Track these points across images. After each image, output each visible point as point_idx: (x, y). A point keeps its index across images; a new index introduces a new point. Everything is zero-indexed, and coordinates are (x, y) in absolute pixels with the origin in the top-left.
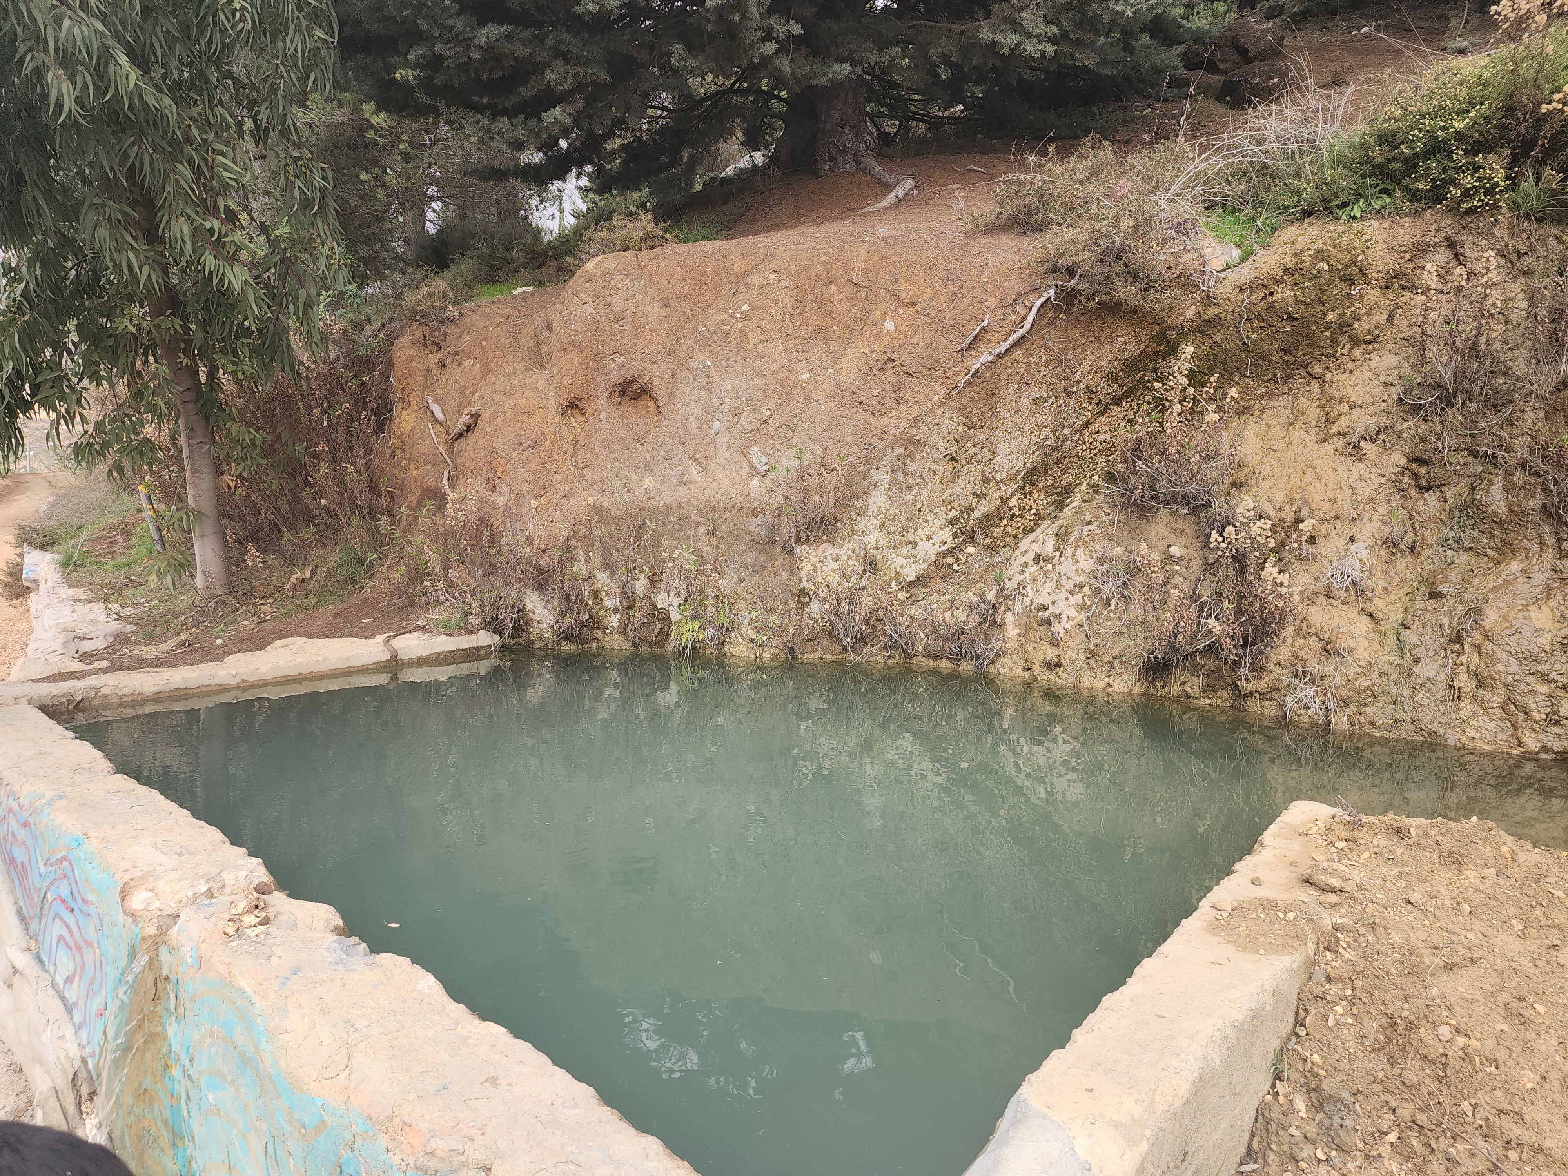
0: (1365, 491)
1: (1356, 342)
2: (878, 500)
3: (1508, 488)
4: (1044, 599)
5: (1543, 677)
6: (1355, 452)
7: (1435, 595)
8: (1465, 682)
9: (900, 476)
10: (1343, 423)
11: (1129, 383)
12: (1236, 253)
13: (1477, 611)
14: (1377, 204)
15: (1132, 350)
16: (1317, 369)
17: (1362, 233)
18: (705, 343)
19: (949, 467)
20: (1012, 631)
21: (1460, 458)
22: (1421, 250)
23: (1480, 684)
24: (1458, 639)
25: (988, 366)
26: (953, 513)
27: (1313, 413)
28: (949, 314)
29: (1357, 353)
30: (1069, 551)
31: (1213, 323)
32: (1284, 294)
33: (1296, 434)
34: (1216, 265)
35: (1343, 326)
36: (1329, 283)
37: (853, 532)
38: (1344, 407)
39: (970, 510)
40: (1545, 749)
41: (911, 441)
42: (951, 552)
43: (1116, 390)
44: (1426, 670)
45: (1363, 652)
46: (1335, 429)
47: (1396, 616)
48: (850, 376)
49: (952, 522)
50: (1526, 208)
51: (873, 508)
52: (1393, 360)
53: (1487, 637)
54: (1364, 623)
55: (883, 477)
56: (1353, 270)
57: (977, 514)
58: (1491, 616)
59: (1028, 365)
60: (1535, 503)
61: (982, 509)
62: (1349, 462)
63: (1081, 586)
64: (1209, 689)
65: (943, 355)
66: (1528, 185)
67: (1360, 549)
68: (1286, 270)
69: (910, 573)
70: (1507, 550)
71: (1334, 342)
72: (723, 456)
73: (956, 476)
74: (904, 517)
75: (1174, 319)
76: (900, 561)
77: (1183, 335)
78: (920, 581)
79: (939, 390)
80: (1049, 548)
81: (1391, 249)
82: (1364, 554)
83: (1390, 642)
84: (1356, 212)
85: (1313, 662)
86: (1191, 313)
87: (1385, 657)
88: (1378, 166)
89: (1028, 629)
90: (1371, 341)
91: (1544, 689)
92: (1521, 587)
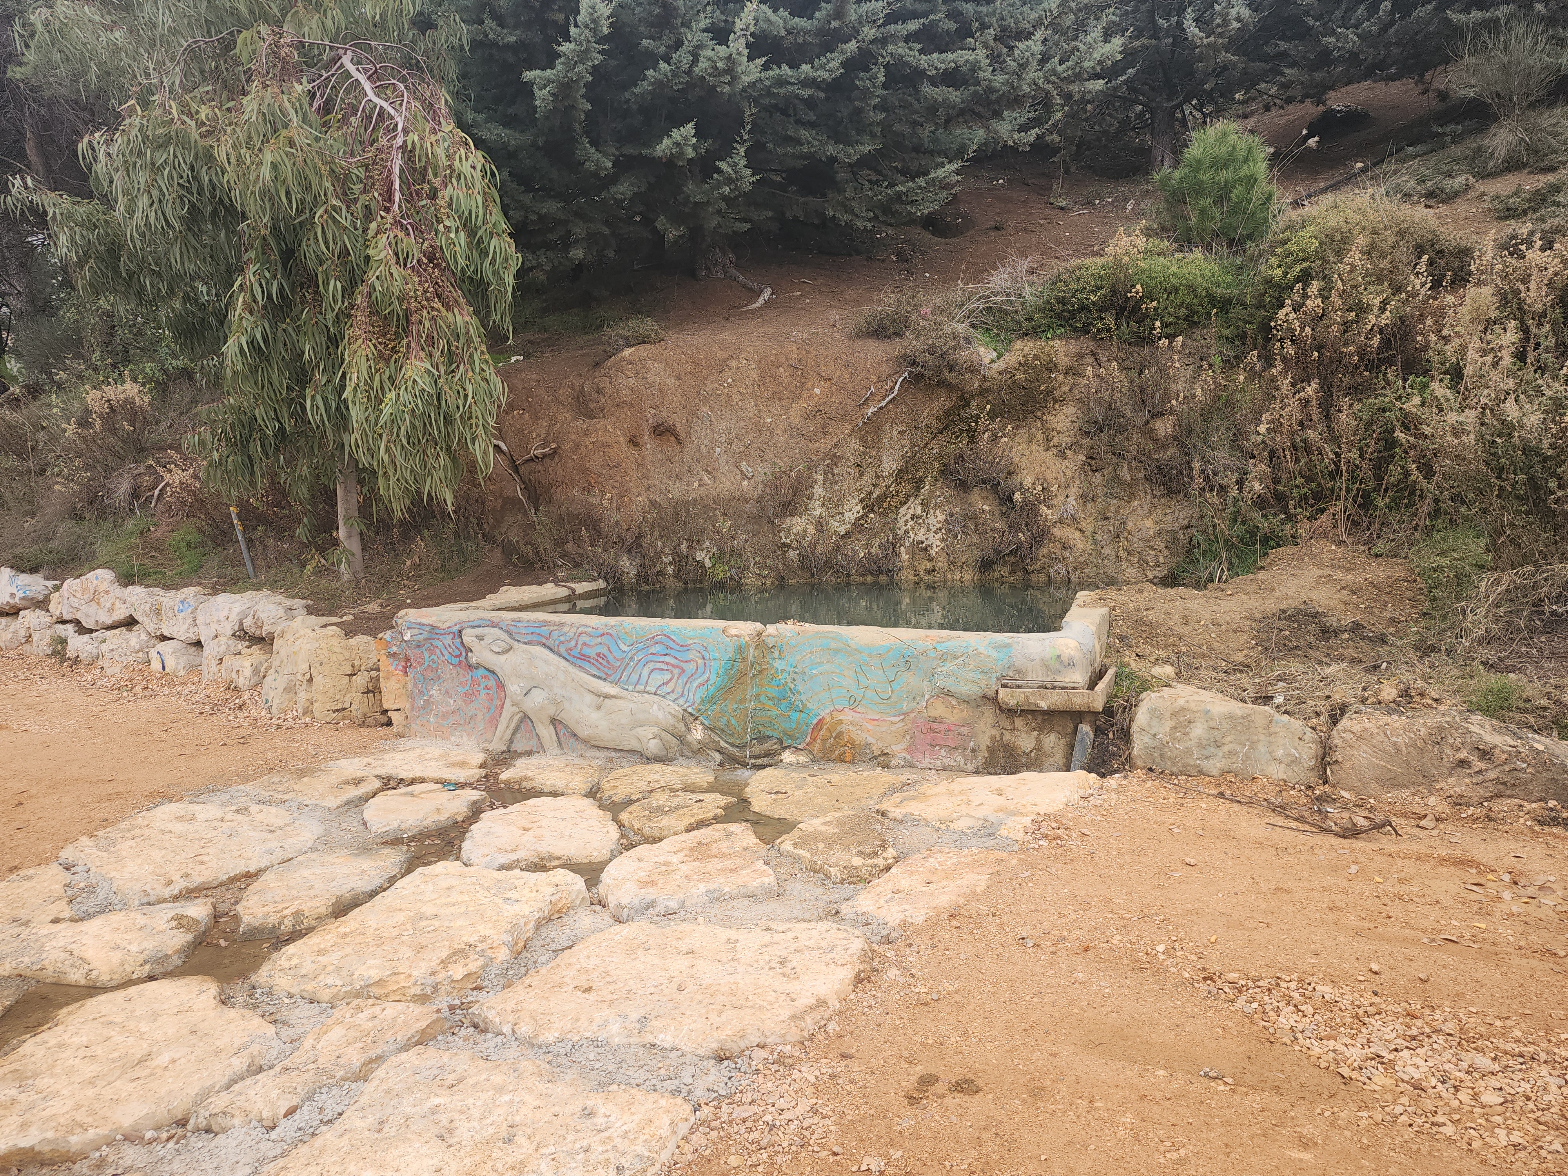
0: (1069, 473)
1: (1056, 401)
2: (818, 490)
3: (1130, 469)
4: (921, 537)
5: (1152, 548)
6: (1062, 455)
7: (1107, 518)
8: (1121, 553)
9: (830, 476)
10: (1055, 441)
11: (946, 422)
12: (995, 354)
13: (1124, 523)
14: (1058, 332)
15: (948, 405)
16: (1039, 414)
17: (1053, 347)
18: (705, 401)
19: (857, 470)
20: (905, 557)
21: (1109, 456)
22: (1080, 356)
23: (1129, 554)
24: (1118, 536)
25: (874, 414)
26: (862, 495)
27: (1040, 436)
28: (850, 385)
29: (1057, 406)
30: (932, 512)
31: (987, 390)
32: (1020, 376)
33: (1034, 447)
34: (986, 361)
35: (1049, 393)
36: (1040, 370)
37: (807, 509)
38: (1055, 433)
39: (871, 493)
40: (1155, 577)
41: (835, 455)
42: (862, 516)
43: (940, 426)
44: (1107, 551)
45: (1080, 546)
46: (1052, 444)
47: (1091, 529)
48: (796, 420)
49: (861, 501)
50: (1124, 338)
51: (816, 496)
52: (1074, 410)
53: (1129, 533)
54: (1078, 534)
55: (820, 478)
56: (1051, 365)
57: (875, 496)
58: (1130, 525)
59: (896, 413)
60: (1141, 475)
61: (877, 492)
62: (1060, 460)
63: (940, 529)
64: (1012, 572)
65: (849, 408)
66: (1124, 328)
67: (1071, 500)
68: (1020, 364)
69: (842, 530)
70: (1132, 496)
71: (1046, 401)
72: (724, 468)
73: (862, 474)
74: (835, 499)
75: (967, 388)
76: (836, 524)
77: (973, 397)
78: (847, 534)
79: (847, 428)
80: (919, 511)
81: (1066, 355)
82: (1074, 502)
83: (1090, 541)
84: (1049, 335)
85: (1058, 553)
86: (976, 385)
87: (1090, 547)
88: (1058, 314)
89: (913, 554)
90: (1062, 400)
91: (1153, 553)
92: (1140, 511)
